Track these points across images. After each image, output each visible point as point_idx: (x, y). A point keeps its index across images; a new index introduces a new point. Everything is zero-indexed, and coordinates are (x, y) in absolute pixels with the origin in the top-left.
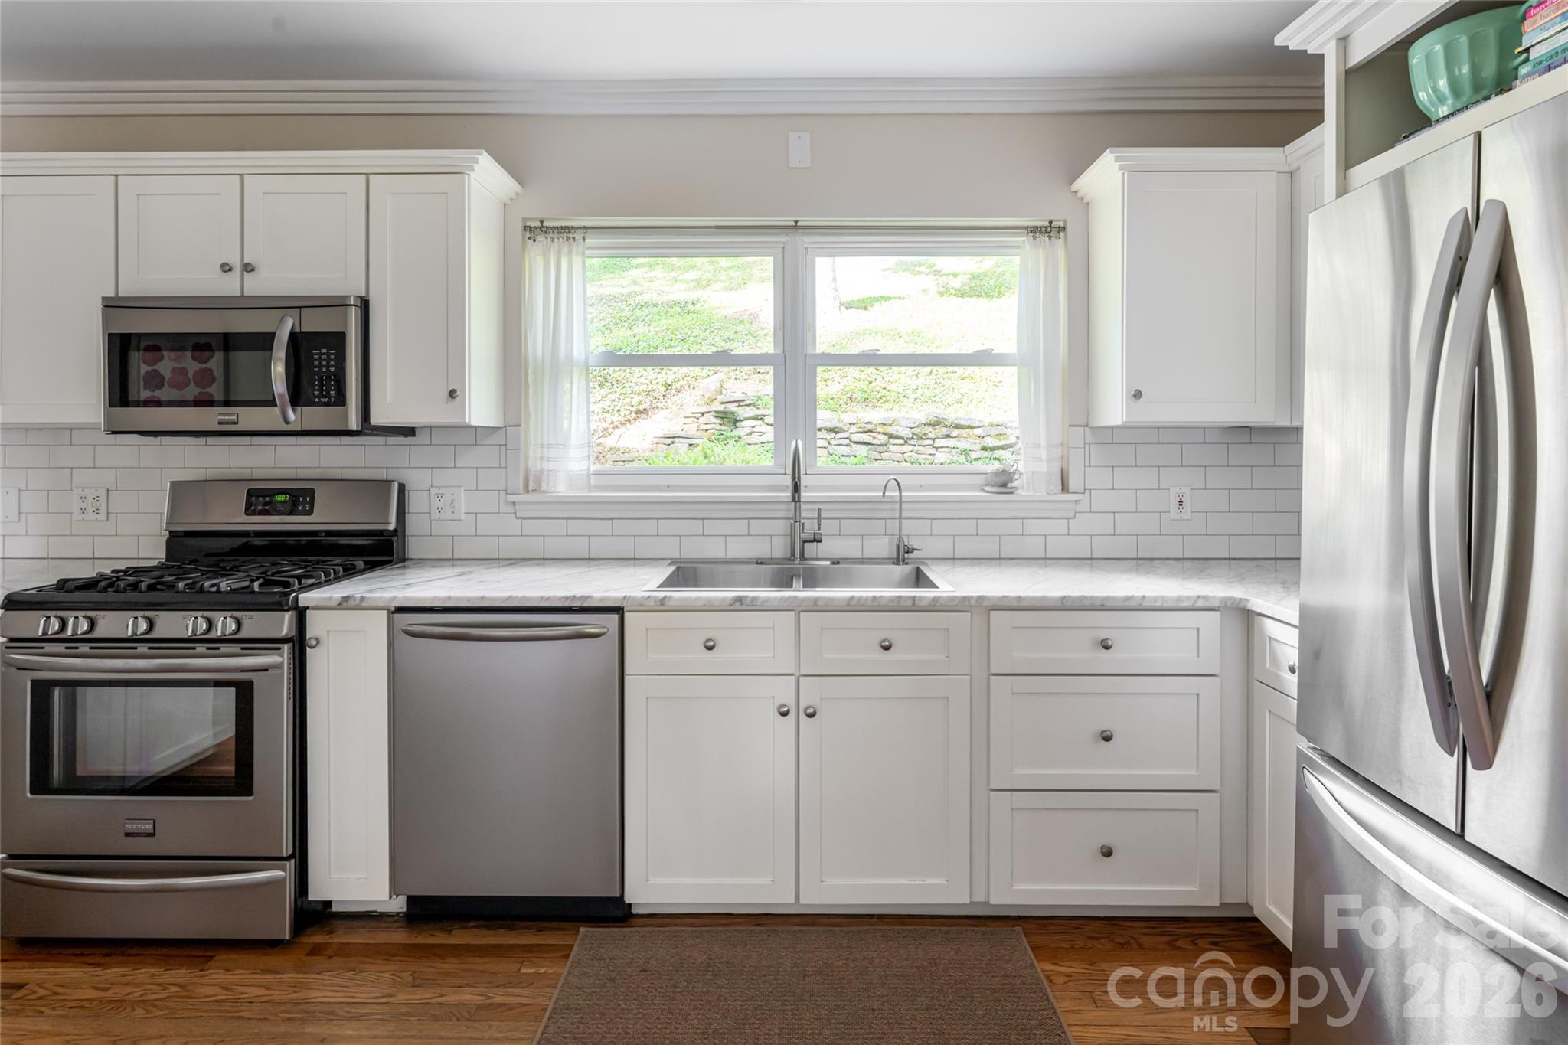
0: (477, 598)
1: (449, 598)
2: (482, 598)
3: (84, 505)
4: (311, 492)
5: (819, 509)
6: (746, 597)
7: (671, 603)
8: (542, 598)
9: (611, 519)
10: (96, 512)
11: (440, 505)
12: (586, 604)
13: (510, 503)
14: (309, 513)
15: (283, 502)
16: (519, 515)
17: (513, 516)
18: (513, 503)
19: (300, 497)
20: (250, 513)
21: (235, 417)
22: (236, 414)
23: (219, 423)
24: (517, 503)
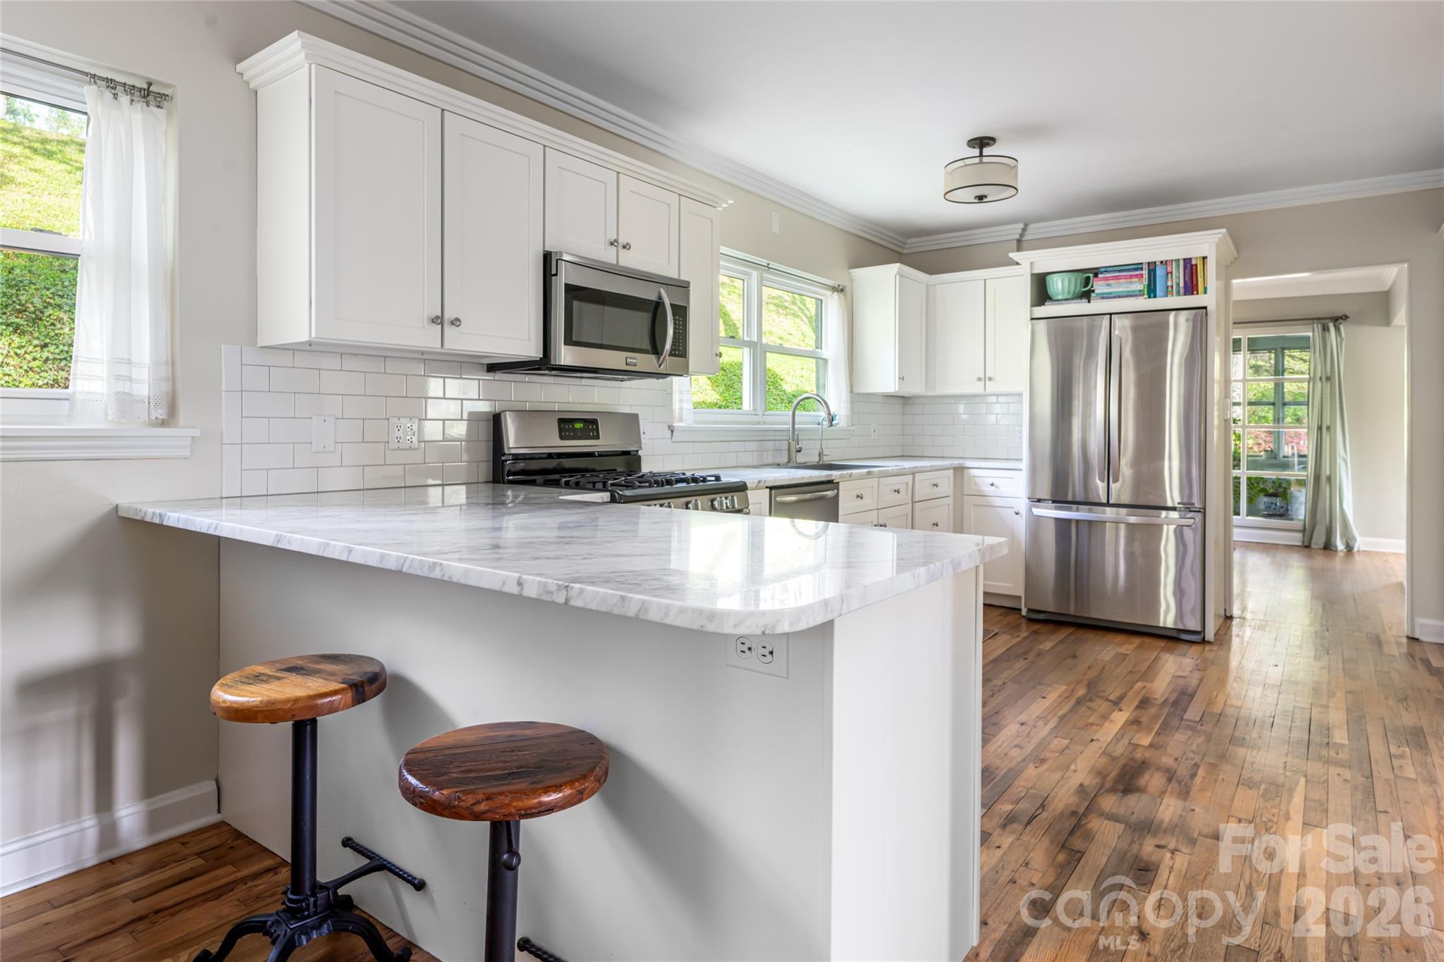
3: (398, 435)
4: (596, 422)
6: (870, 471)
7: (853, 476)
10: (410, 440)
12: (830, 479)
13: (670, 431)
14: (597, 437)
15: (580, 429)
16: (673, 440)
17: (670, 440)
18: (672, 431)
19: (589, 426)
20: (562, 438)
21: (635, 361)
22: (635, 358)
23: (627, 364)
24: (675, 431)
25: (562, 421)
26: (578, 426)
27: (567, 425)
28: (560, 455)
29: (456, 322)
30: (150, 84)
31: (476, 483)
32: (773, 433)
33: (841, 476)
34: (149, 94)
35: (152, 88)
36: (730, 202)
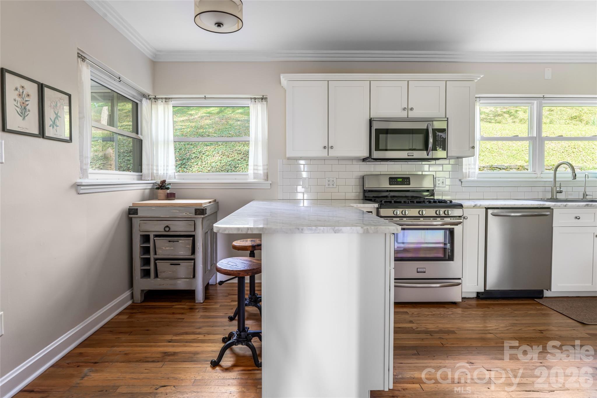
0: (513, 205)
1: (505, 205)
2: (515, 205)
3: (329, 183)
4: (409, 178)
5: (560, 183)
6: (589, 204)
7: (568, 206)
8: (531, 205)
9: (490, 187)
10: (333, 185)
11: (438, 182)
12: (544, 206)
13: (460, 182)
14: (409, 184)
15: (400, 181)
16: (462, 186)
17: (461, 186)
18: (462, 182)
19: (406, 180)
20: (390, 184)
21: (413, 154)
22: (413, 153)
23: (408, 156)
24: (463, 182)
25: (390, 178)
26: (399, 180)
27: (393, 180)
28: (391, 191)
29: (332, 147)
30: (263, 96)
31: (358, 199)
32: (543, 183)
33: (554, 206)
34: (263, 99)
35: (264, 97)
36: (482, 76)
